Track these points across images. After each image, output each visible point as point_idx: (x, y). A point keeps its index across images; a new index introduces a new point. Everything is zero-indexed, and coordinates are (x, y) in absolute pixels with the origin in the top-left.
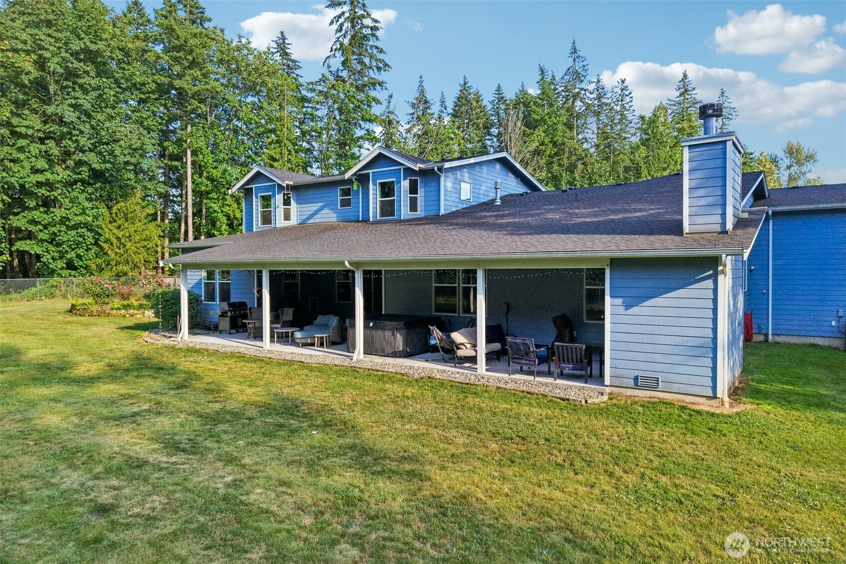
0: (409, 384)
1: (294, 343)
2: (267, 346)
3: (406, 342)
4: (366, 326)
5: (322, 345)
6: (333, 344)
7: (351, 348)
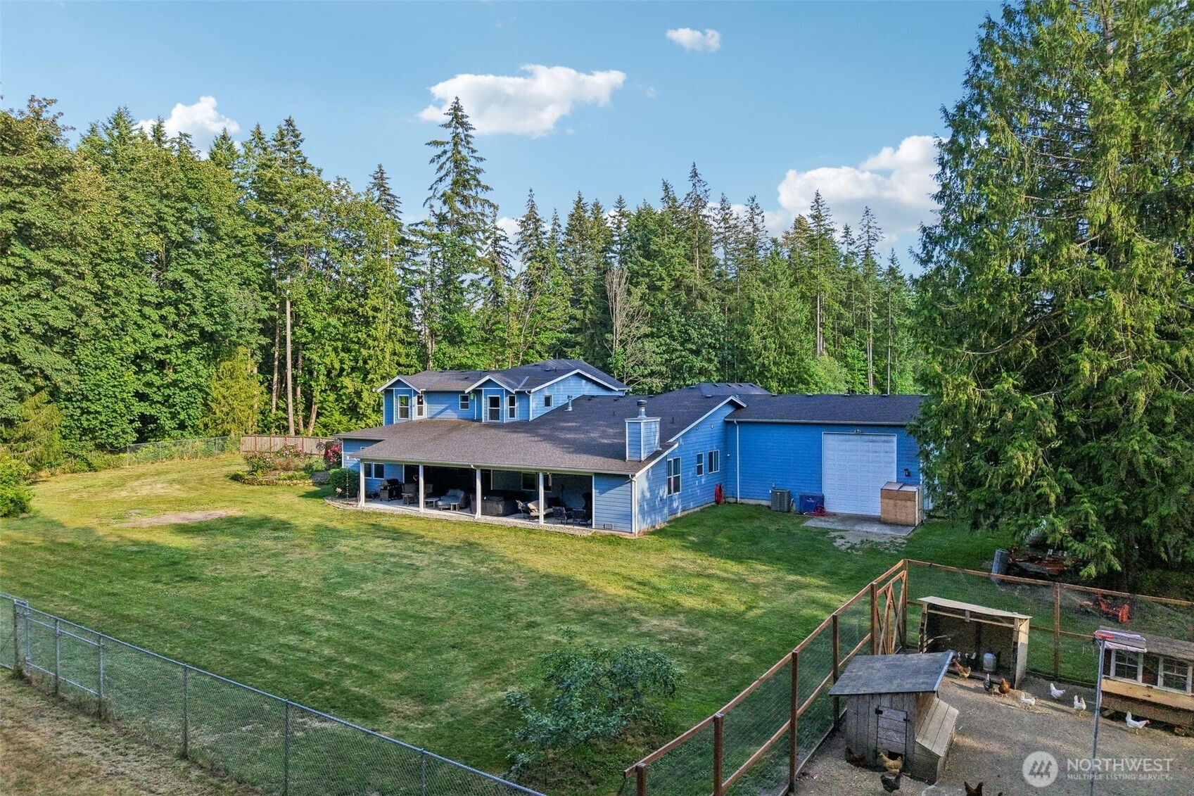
0: (505, 530)
1: (437, 507)
2: (422, 510)
3: (504, 509)
4: (482, 499)
5: (455, 509)
6: (461, 508)
7: (473, 511)
